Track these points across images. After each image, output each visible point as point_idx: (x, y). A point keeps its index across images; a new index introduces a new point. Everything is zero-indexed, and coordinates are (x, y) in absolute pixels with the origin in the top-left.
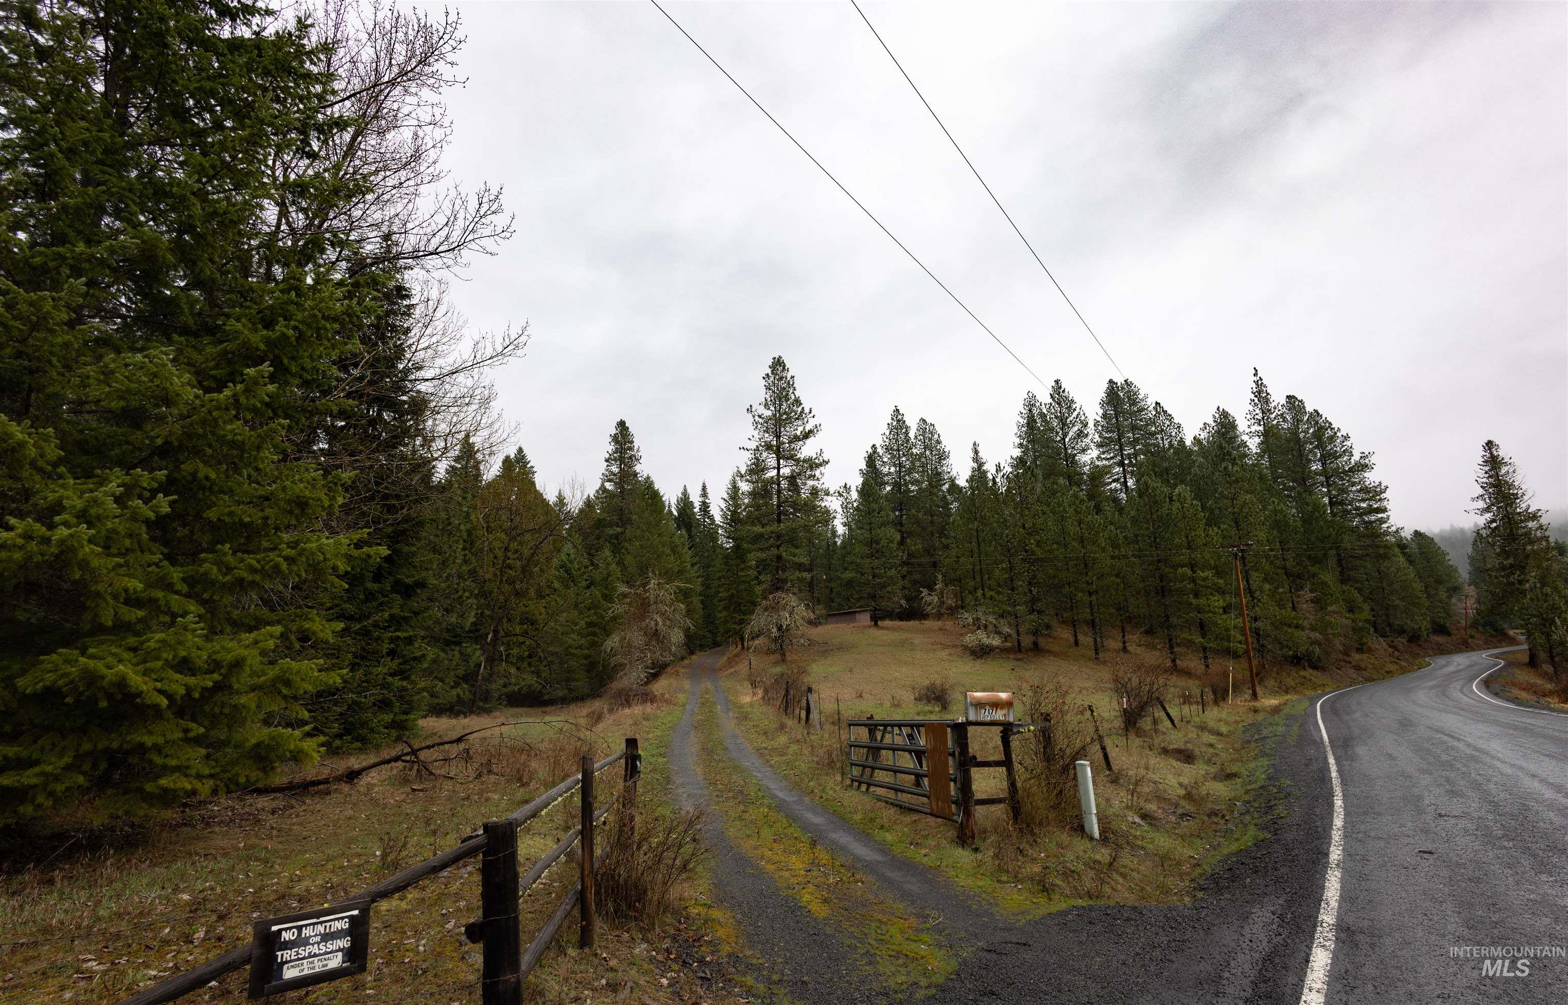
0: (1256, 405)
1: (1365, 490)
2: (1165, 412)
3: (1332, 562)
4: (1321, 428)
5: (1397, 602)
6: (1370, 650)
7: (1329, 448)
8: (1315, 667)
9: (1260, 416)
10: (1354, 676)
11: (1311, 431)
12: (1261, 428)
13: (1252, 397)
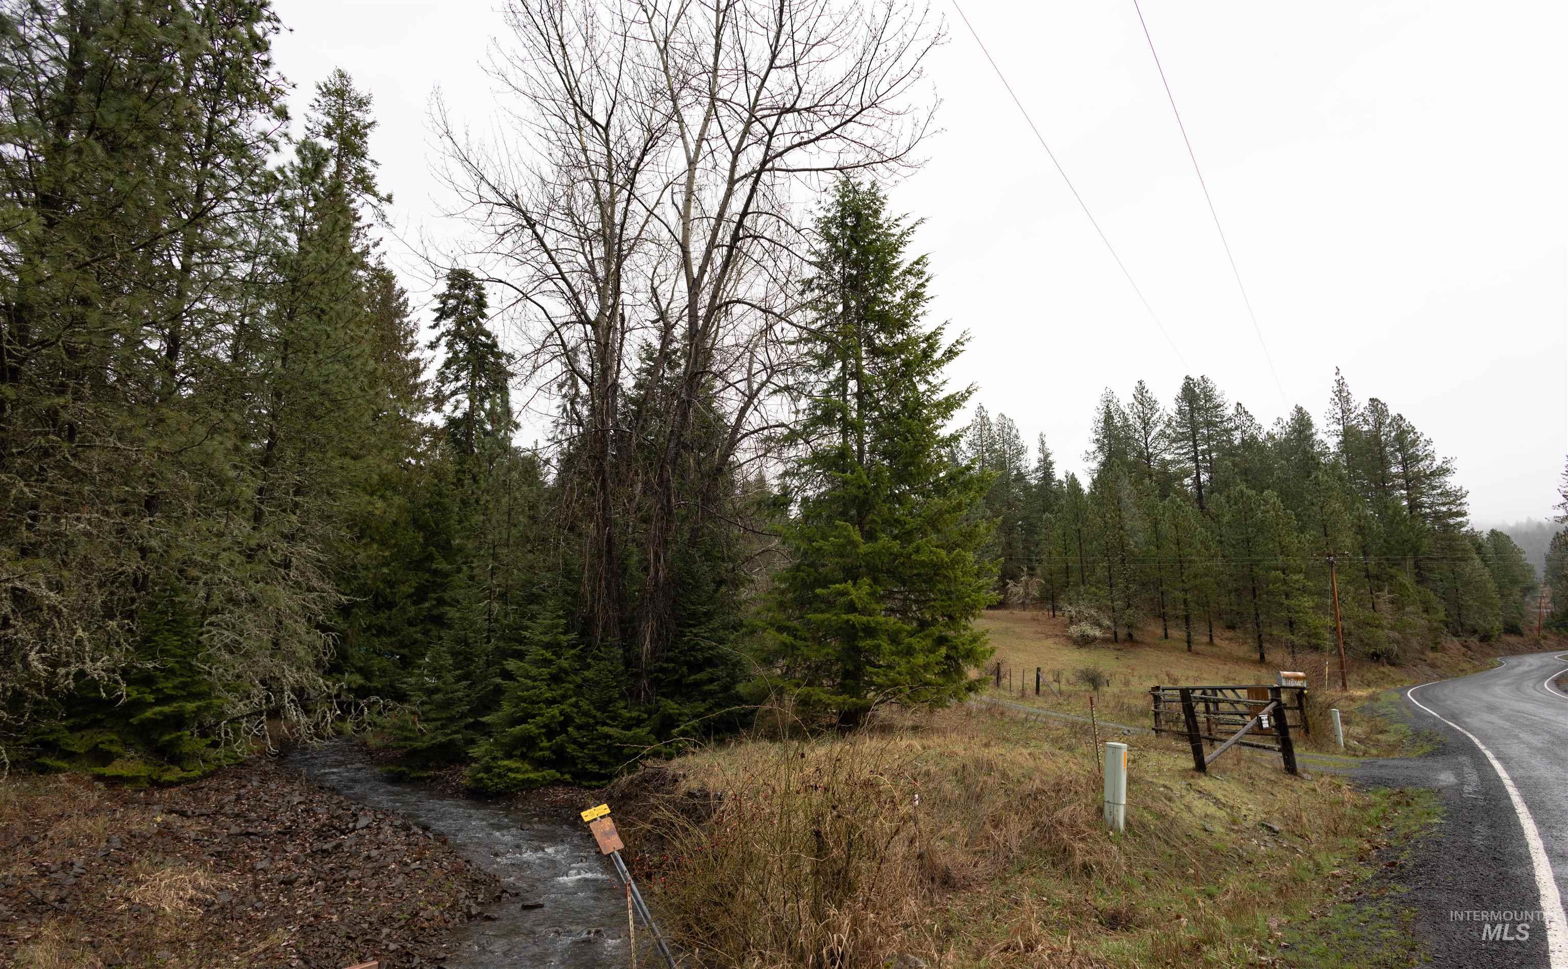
0: (1336, 404)
1: (1445, 494)
2: (1246, 413)
3: (1410, 563)
4: (1403, 432)
5: (1470, 603)
6: (1444, 649)
7: (1411, 451)
8: (1393, 665)
9: (1339, 415)
10: (1430, 673)
11: (1393, 434)
12: (1341, 428)
13: (1333, 396)
